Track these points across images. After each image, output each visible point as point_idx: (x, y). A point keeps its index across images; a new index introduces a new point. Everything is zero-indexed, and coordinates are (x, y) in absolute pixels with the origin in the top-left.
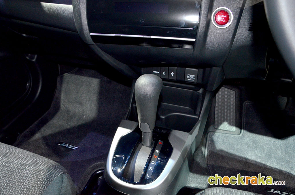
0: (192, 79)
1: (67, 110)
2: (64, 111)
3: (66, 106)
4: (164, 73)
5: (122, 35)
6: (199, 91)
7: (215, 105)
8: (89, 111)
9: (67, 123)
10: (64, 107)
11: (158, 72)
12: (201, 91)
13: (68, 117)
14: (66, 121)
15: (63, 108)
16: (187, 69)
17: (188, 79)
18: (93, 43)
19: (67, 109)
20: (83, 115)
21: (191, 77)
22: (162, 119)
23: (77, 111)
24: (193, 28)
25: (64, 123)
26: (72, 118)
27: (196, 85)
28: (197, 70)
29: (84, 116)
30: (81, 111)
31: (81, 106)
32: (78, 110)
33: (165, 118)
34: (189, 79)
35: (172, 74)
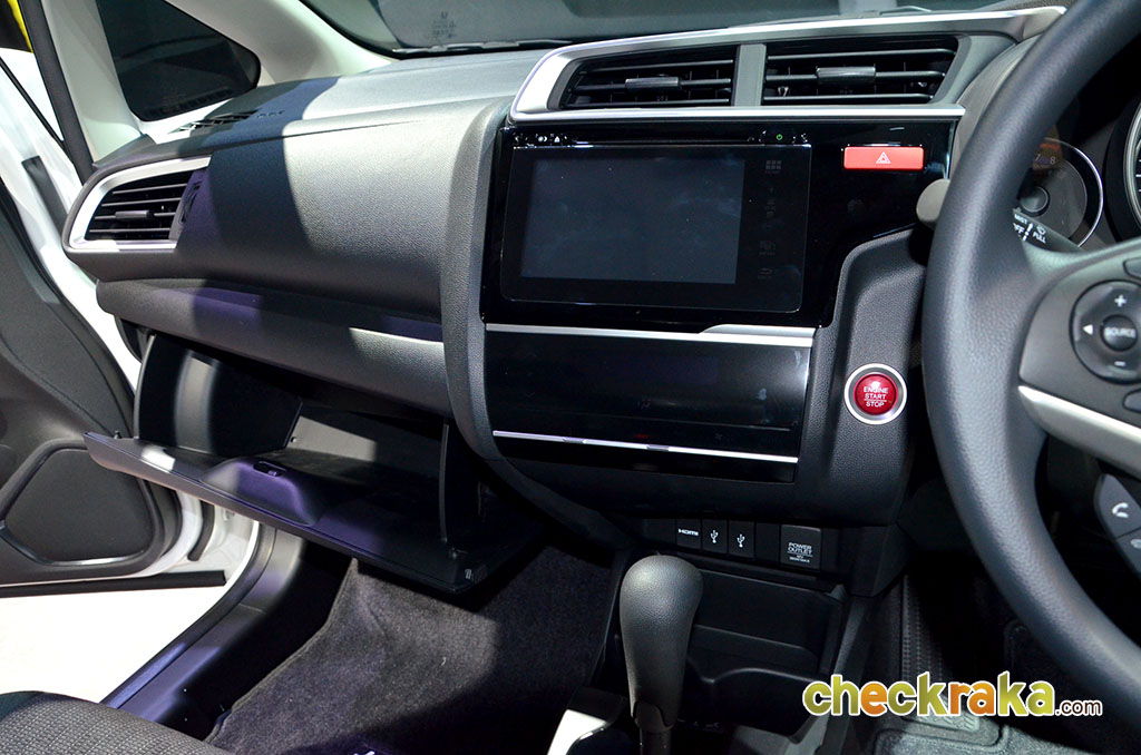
0: (805, 558)
1: (386, 635)
2: (376, 636)
3: (381, 618)
4: (714, 536)
5: (585, 441)
6: (830, 592)
7: (901, 633)
8: (462, 642)
9: (384, 681)
10: (374, 621)
11: (697, 534)
12: (837, 593)
13: (388, 657)
14: (381, 674)
15: (373, 625)
16: (784, 526)
17: (792, 558)
18: (499, 455)
19: (385, 630)
20: (439, 652)
21: (800, 552)
22: (708, 685)
23: (420, 639)
24: (790, 428)
25: (372, 680)
26: (402, 664)
27: (820, 575)
28: (818, 530)
29: (445, 659)
30: (433, 641)
31: (434, 623)
32: (425, 635)
33: (718, 684)
34: (795, 556)
35: (741, 539)
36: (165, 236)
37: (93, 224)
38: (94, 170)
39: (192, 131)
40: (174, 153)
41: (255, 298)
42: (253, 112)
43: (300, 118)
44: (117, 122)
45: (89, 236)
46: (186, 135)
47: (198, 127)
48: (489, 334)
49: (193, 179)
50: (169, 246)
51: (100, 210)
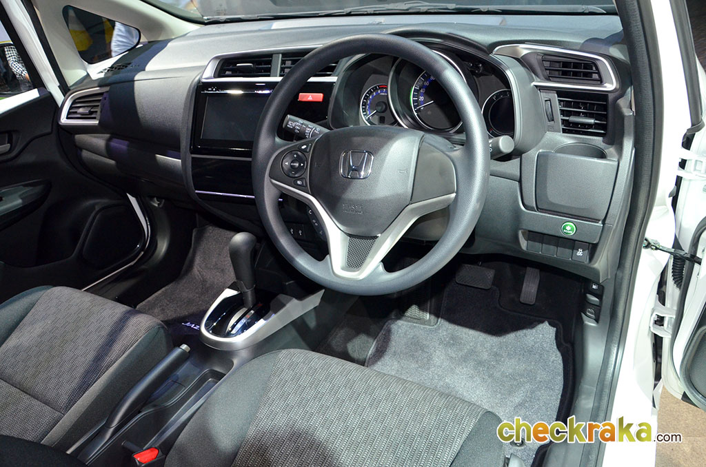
1: (203, 280)
2: (198, 280)
3: (201, 273)
5: (221, 194)
9: (199, 297)
10: (198, 274)
19: (202, 278)
23: (216, 281)
26: (208, 291)
35: (300, 232)
36: (94, 118)
37: (69, 113)
38: (69, 90)
39: (106, 73)
40: (96, 85)
41: (127, 142)
42: (129, 64)
43: (144, 70)
44: (78, 69)
45: (67, 118)
46: (102, 75)
47: (108, 70)
48: (193, 158)
49: (105, 95)
50: (96, 122)
51: (71, 108)
